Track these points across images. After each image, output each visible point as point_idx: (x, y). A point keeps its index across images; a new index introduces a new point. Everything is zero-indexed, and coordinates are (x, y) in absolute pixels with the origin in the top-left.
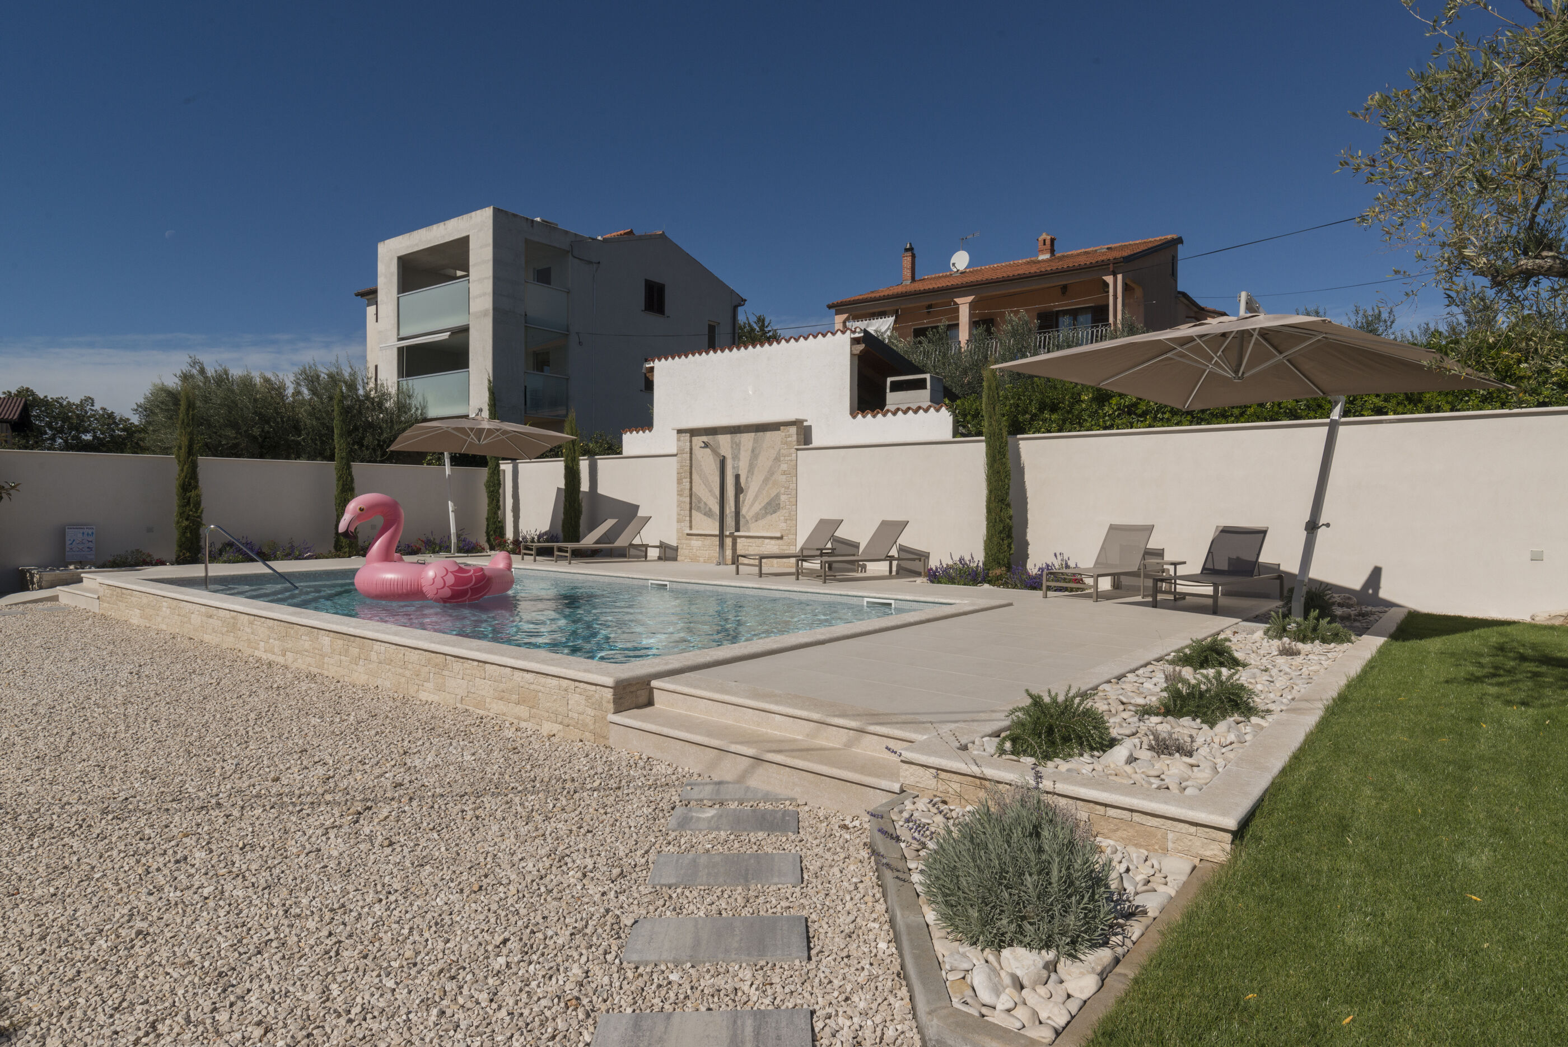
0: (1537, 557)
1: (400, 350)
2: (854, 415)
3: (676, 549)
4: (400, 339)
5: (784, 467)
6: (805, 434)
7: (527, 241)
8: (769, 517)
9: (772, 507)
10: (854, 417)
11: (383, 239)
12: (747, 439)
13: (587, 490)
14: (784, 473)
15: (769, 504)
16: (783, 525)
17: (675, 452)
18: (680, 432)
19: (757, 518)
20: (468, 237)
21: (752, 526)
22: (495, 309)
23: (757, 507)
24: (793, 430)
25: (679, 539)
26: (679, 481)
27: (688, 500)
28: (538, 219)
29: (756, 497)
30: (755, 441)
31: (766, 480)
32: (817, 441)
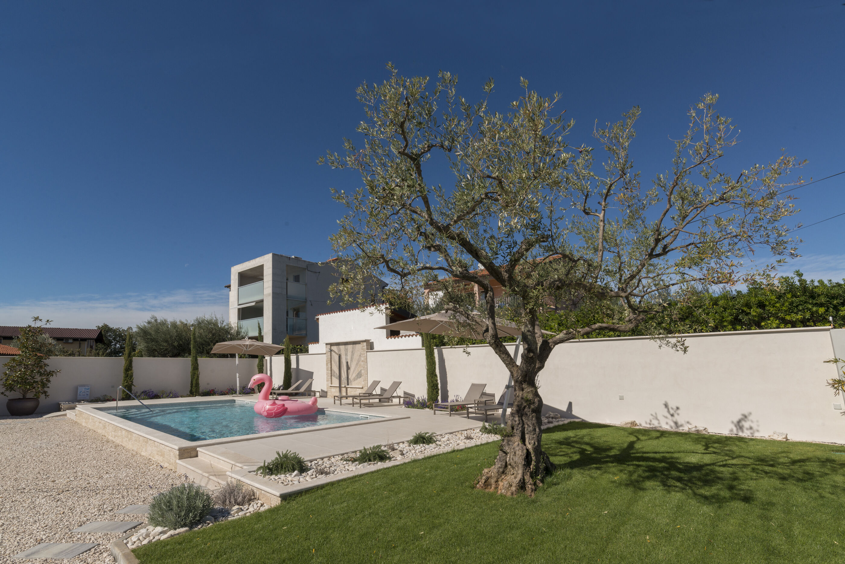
0: (622, 398)
1: (239, 309)
2: (387, 338)
3: (327, 392)
4: (239, 305)
5: (362, 359)
6: (370, 346)
7: (287, 265)
8: (359, 379)
9: (359, 375)
10: (388, 339)
11: (233, 266)
12: (350, 347)
13: (295, 367)
14: (363, 361)
15: (358, 374)
16: (363, 383)
17: (325, 352)
18: (327, 344)
19: (355, 379)
20: (263, 265)
21: (353, 383)
22: (273, 293)
23: (354, 375)
24: (365, 344)
25: (327, 388)
26: (327, 365)
27: (330, 372)
28: (293, 257)
29: (354, 371)
30: (353, 348)
31: (357, 364)
32: (376, 348)
